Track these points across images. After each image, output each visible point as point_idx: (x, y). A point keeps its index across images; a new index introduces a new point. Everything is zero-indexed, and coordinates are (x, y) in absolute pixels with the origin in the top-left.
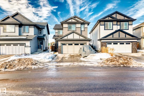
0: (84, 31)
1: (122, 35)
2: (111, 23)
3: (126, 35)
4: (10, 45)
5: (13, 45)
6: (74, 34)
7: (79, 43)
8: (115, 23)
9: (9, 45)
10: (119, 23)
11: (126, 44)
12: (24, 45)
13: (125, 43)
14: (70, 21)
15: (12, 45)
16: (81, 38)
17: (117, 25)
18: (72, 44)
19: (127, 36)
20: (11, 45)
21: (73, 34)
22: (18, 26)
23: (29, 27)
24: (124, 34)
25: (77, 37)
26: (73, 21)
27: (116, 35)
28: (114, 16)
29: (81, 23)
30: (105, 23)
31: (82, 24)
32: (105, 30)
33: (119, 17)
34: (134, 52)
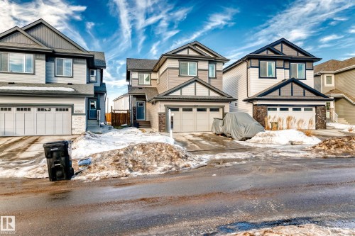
0: (216, 78)
1: (298, 91)
2: (273, 64)
3: (306, 91)
4: (29, 110)
5: (36, 109)
6: (197, 84)
7: (208, 106)
8: (281, 63)
9: (25, 109)
10: (287, 65)
11: (305, 110)
12: (70, 109)
13: (303, 109)
14: (185, 53)
15: (34, 110)
16: (213, 94)
17: (285, 69)
18: (191, 110)
19: (307, 93)
20: (32, 109)
21: (194, 84)
22: (44, 57)
23: (73, 63)
24: (302, 89)
25: (202, 92)
26: (192, 53)
27: (286, 91)
28: (278, 48)
29: (209, 61)
30: (261, 62)
31: (211, 62)
32: (260, 77)
33: (288, 52)
34: (321, 128)
